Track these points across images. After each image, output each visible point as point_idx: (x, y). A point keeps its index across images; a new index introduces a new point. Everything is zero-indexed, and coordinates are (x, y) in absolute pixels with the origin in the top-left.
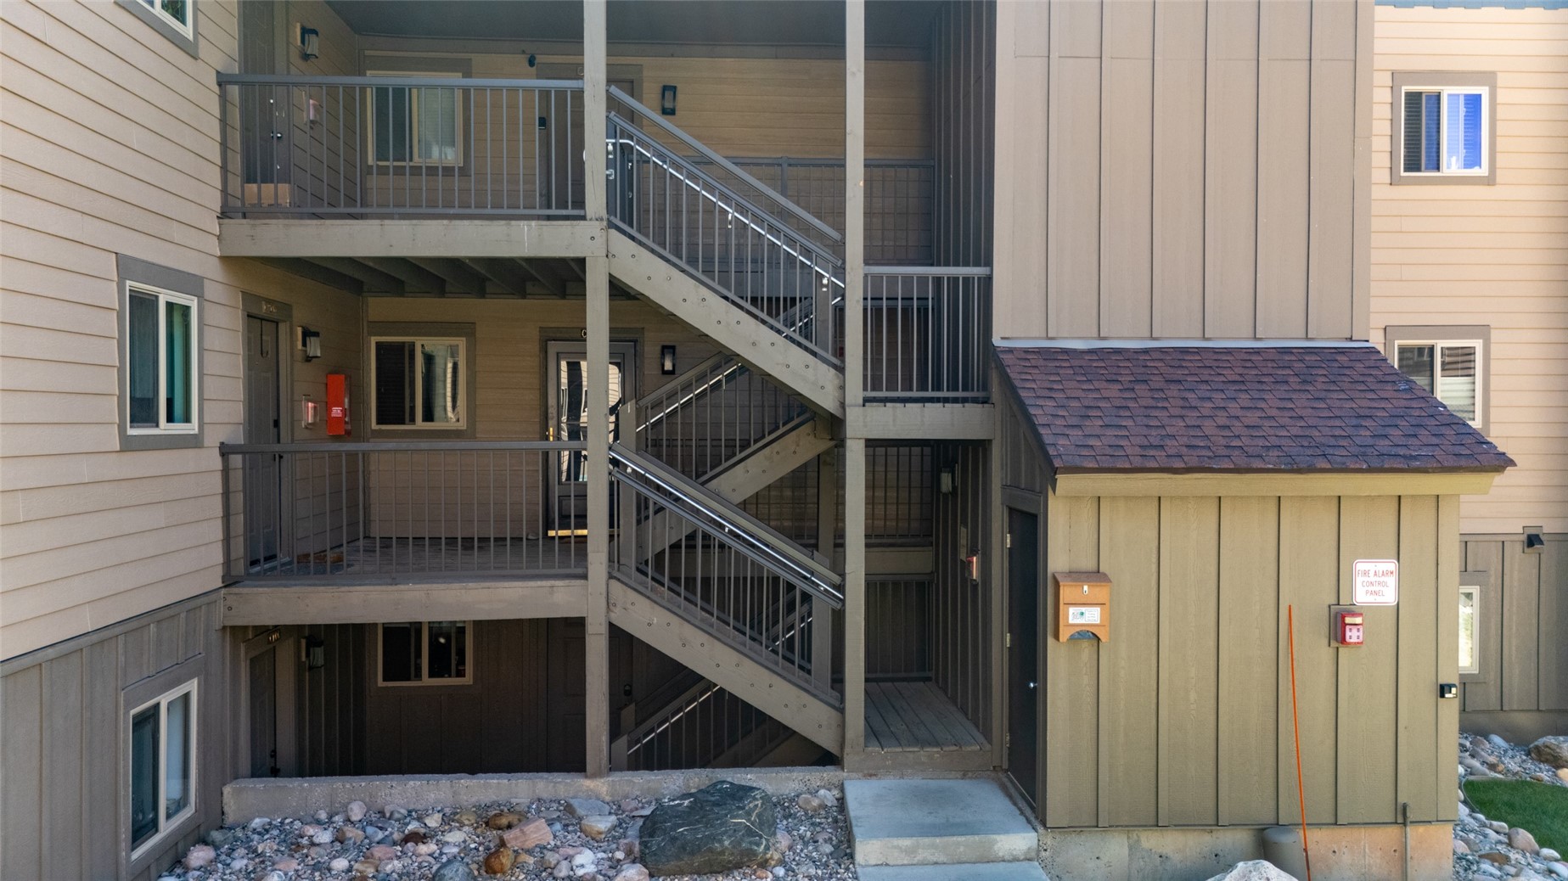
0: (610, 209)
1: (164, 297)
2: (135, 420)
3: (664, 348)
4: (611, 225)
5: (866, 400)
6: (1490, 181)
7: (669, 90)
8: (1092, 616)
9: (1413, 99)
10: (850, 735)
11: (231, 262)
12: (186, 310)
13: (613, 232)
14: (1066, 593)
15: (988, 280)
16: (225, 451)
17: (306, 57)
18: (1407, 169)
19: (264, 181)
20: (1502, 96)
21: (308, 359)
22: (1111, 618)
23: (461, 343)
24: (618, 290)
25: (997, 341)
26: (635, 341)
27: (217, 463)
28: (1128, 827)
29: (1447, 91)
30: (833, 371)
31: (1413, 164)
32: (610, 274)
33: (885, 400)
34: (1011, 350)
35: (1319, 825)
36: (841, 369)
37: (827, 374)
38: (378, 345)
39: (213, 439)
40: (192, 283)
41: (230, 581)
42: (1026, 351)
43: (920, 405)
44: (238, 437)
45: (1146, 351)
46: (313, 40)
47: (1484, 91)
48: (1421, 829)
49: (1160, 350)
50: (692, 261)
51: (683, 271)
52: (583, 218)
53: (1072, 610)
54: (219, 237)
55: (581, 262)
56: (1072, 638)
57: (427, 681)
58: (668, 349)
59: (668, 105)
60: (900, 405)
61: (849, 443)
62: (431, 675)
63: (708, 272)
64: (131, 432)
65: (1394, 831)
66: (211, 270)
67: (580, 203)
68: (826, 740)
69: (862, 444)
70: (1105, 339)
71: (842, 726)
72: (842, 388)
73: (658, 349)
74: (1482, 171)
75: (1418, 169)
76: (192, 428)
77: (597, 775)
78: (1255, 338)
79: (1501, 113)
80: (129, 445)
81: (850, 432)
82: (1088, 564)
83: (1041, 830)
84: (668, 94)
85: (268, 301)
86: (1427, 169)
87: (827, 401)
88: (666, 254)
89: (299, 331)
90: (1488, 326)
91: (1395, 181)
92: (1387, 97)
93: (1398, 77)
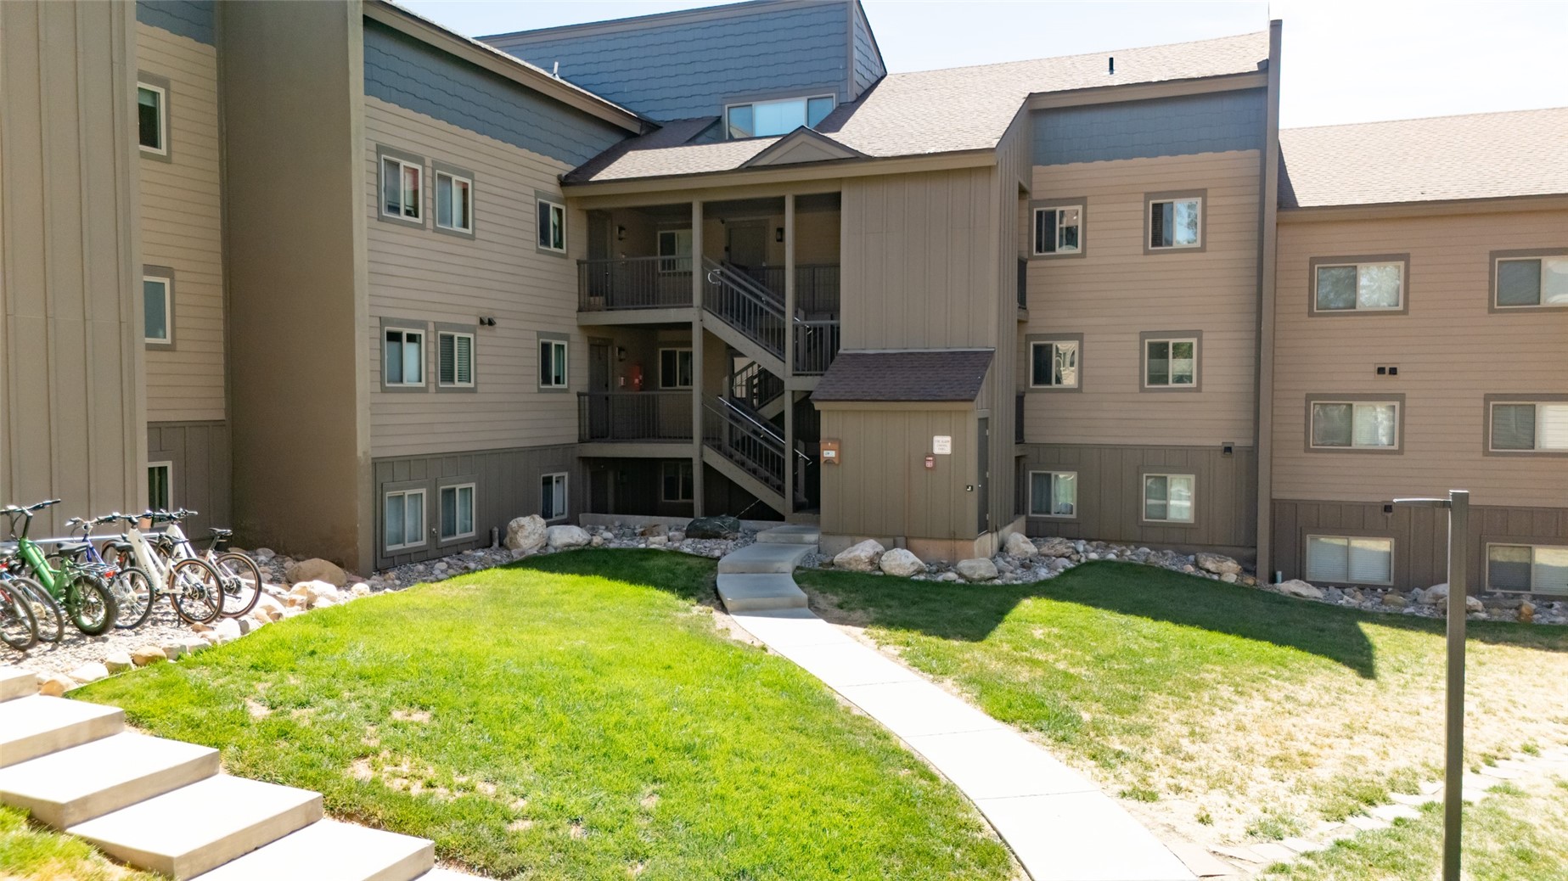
0: (701, 302)
1: (554, 343)
2: (543, 383)
4: (702, 308)
5: (794, 375)
6: (1203, 250)
7: (780, 230)
8: (832, 454)
9: (1157, 208)
10: (788, 508)
11: (584, 328)
12: (562, 347)
13: (702, 310)
14: (823, 446)
15: (838, 326)
16: (579, 395)
18: (1153, 245)
19: (597, 295)
20: (1209, 203)
21: (621, 360)
22: (838, 455)
25: (841, 350)
27: (576, 398)
28: (850, 535)
29: (1178, 201)
31: (1157, 242)
33: (800, 375)
34: (843, 355)
35: (921, 538)
36: (784, 362)
37: (779, 364)
38: (663, 352)
39: (575, 390)
40: (565, 337)
41: (581, 441)
42: (849, 355)
43: (812, 377)
44: (585, 389)
47: (1199, 201)
49: (901, 353)
52: (692, 306)
53: (826, 451)
54: (577, 319)
56: (824, 462)
57: (681, 500)
59: (779, 237)
60: (805, 377)
61: (786, 392)
62: (683, 498)
64: (542, 387)
65: (949, 543)
66: (574, 332)
67: (691, 300)
69: (791, 393)
70: (884, 349)
71: (786, 505)
72: (785, 369)
75: (1160, 245)
76: (565, 386)
78: (947, 348)
79: (1210, 211)
80: (540, 391)
81: (786, 388)
82: (833, 435)
83: (820, 534)
84: (780, 233)
85: (599, 339)
86: (1166, 245)
89: (617, 349)
90: (1201, 331)
91: (1147, 252)
92: (1141, 206)
93: (1148, 196)
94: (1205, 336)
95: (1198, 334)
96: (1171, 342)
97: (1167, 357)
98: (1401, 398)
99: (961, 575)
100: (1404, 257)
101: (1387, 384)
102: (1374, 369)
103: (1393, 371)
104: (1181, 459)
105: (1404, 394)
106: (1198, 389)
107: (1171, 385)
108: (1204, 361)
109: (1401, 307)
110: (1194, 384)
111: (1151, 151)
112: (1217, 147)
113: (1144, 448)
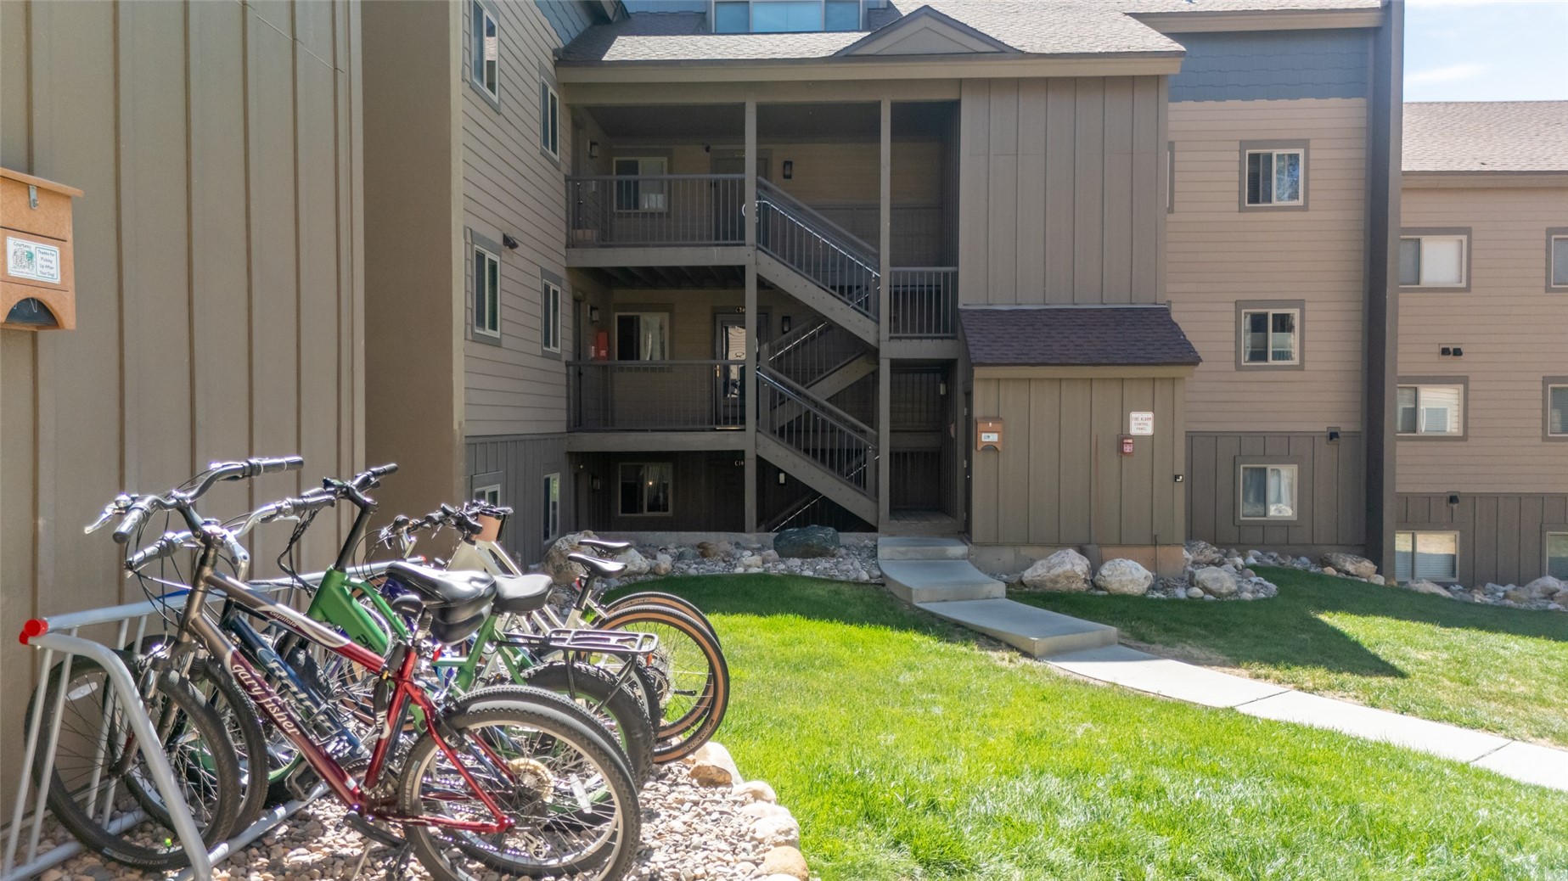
0: (758, 240)
1: (552, 287)
2: (545, 343)
3: (784, 317)
4: (759, 248)
5: (891, 338)
6: (1305, 208)
7: (788, 164)
8: (993, 438)
9: (1254, 159)
10: (881, 514)
11: (571, 271)
12: (557, 294)
13: (759, 252)
14: (981, 427)
15: (956, 274)
16: (567, 364)
17: (591, 157)
18: (1249, 202)
19: (581, 228)
20: (1312, 155)
21: (592, 322)
22: (1003, 438)
23: (666, 316)
24: (762, 284)
25: (960, 306)
26: (767, 314)
27: (565, 368)
28: (1014, 545)
29: (1276, 152)
30: (874, 323)
31: (1254, 198)
32: (758, 275)
33: (900, 338)
34: (967, 311)
35: (1112, 545)
36: (878, 322)
37: (870, 324)
38: (619, 317)
39: (564, 357)
40: (558, 280)
41: (569, 428)
42: (975, 311)
43: (918, 341)
44: (572, 358)
45: (1040, 311)
46: (595, 148)
47: (1301, 152)
48: (1166, 549)
49: (1047, 310)
50: (800, 266)
51: (795, 271)
52: (744, 245)
53: (983, 435)
54: (566, 258)
55: (742, 268)
56: (983, 449)
57: (647, 513)
58: (786, 319)
59: (788, 173)
60: (908, 341)
61: (881, 361)
63: (808, 272)
64: (543, 349)
65: (1150, 550)
67: (742, 237)
68: (869, 518)
69: (888, 361)
70: (1019, 304)
71: (878, 511)
72: (878, 332)
73: (780, 319)
74: (1300, 202)
75: (1257, 202)
76: (558, 350)
77: (751, 532)
78: (1102, 304)
79: (1312, 165)
80: (542, 354)
81: (882, 354)
82: (993, 413)
83: (970, 545)
84: (788, 167)
86: (1264, 201)
87: (870, 339)
88: (787, 263)
89: (589, 307)
90: (1303, 300)
91: (1242, 209)
92: (1236, 156)
93: (1244, 144)
94: (1308, 306)
95: (1300, 304)
96: (1271, 312)
97: (1266, 331)
98: (1463, 380)
99: (1207, 590)
100: (1467, 231)
101: (1451, 365)
102: (1438, 350)
103: (1458, 352)
104: (1283, 447)
105: (1467, 377)
106: (1300, 367)
107: (1271, 362)
108: (1307, 336)
109: (1464, 284)
110: (1296, 361)
111: (1247, 92)
112: (1321, 91)
113: (1240, 436)
